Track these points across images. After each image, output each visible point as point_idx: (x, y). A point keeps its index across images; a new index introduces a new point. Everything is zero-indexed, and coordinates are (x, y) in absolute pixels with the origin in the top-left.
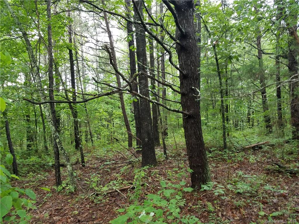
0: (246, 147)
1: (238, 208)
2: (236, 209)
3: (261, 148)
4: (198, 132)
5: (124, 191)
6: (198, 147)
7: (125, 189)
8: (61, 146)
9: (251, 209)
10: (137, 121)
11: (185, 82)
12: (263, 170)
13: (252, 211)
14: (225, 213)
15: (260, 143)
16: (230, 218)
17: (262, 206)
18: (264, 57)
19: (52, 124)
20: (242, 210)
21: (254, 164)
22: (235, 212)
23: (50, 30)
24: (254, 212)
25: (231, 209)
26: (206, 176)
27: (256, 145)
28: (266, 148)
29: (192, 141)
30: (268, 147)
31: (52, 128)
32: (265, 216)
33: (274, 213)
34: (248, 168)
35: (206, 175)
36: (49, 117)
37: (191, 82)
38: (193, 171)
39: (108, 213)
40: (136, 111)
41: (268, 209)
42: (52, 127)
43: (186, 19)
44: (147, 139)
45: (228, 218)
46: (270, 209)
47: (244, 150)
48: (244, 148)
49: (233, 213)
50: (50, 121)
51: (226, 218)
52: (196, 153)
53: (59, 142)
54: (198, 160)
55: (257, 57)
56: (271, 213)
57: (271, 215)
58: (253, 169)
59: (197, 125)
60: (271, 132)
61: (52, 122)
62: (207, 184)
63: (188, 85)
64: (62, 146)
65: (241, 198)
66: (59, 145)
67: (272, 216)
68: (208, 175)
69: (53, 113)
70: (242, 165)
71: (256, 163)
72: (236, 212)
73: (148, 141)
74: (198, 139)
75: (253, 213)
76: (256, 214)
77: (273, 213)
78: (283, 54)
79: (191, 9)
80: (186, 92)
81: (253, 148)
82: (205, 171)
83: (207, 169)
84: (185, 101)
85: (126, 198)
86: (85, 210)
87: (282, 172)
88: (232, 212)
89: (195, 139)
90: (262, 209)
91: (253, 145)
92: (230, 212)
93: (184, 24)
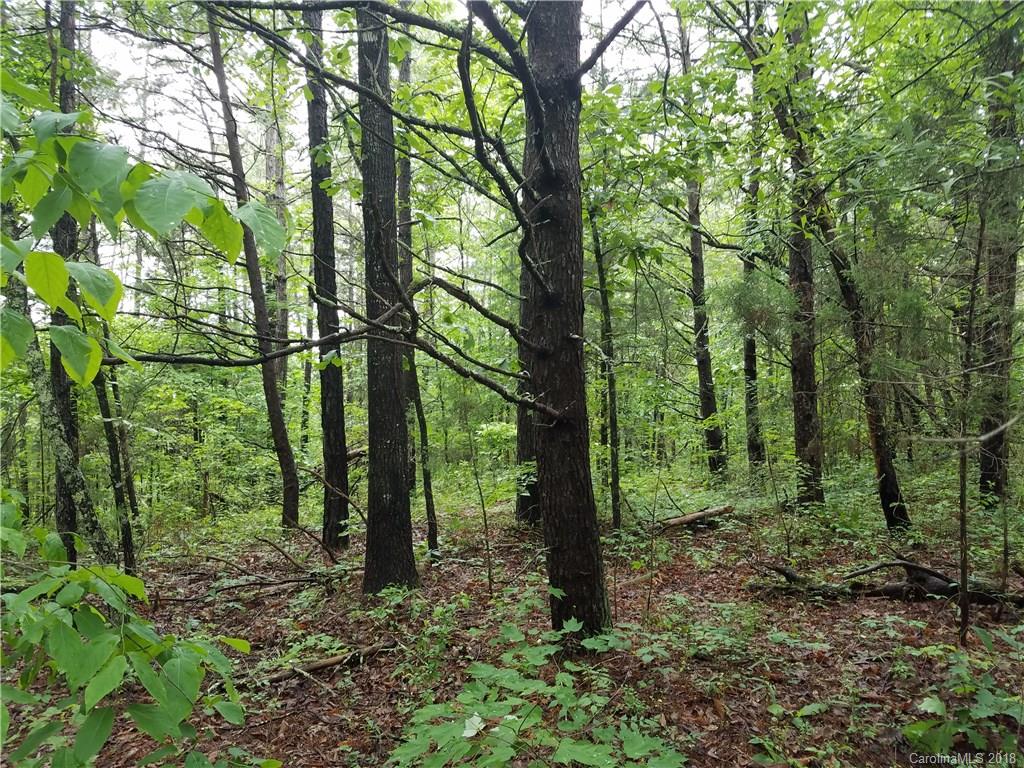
0: (672, 521)
1: (707, 700)
2: (701, 701)
3: (713, 526)
4: (581, 472)
5: (320, 674)
6: (578, 519)
7: (324, 667)
8: (93, 515)
9: (743, 699)
10: (332, 435)
11: (548, 318)
12: (739, 591)
13: (748, 707)
14: (674, 716)
15: (710, 511)
16: (690, 729)
17: (773, 690)
18: (708, 253)
19: (61, 437)
20: (721, 703)
21: (709, 573)
22: (701, 712)
23: (70, 100)
24: (755, 708)
25: (690, 704)
26: (600, 609)
27: (699, 518)
28: (729, 527)
29: (563, 499)
30: (736, 522)
31: (63, 451)
32: (785, 716)
33: (806, 707)
34: (694, 584)
35: (601, 604)
36: (51, 409)
37: (568, 319)
38: (564, 594)
39: (295, 746)
40: (331, 399)
41: (787, 698)
42: (62, 445)
43: (559, 131)
44: (389, 496)
45: (685, 730)
46: (791, 698)
47: (666, 529)
48: (664, 525)
49: (697, 716)
50: (54, 426)
51: (679, 728)
52: (572, 538)
53: (83, 504)
54: (578, 558)
55: (689, 252)
56: (799, 709)
57: (799, 714)
58: (709, 588)
59: (579, 450)
60: (726, 479)
61: (62, 428)
62: (601, 632)
63: (559, 326)
64: (94, 518)
65: (708, 670)
66: (83, 514)
67: (802, 717)
68: (604, 606)
69: (59, 396)
70: (674, 576)
71: (713, 570)
72: (704, 711)
73: (393, 502)
74: (581, 492)
75: (752, 710)
76: (759, 712)
77: (802, 707)
78: (765, 249)
79: (574, 103)
80: (552, 348)
81: (692, 525)
82: (598, 594)
83: (601, 586)
84: (546, 372)
85: (334, 695)
86: (205, 742)
87: (799, 592)
88: (695, 713)
89: (571, 492)
90: (774, 699)
91: (689, 517)
92: (689, 713)
93: (553, 145)
